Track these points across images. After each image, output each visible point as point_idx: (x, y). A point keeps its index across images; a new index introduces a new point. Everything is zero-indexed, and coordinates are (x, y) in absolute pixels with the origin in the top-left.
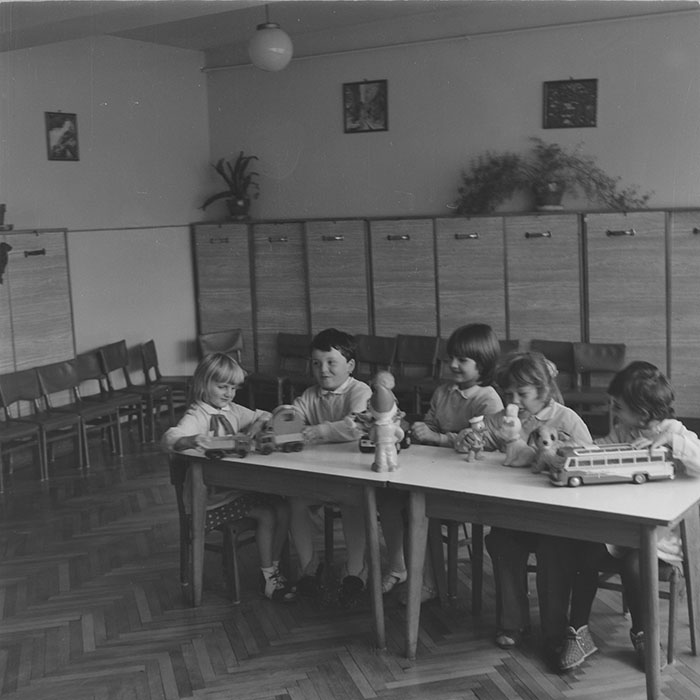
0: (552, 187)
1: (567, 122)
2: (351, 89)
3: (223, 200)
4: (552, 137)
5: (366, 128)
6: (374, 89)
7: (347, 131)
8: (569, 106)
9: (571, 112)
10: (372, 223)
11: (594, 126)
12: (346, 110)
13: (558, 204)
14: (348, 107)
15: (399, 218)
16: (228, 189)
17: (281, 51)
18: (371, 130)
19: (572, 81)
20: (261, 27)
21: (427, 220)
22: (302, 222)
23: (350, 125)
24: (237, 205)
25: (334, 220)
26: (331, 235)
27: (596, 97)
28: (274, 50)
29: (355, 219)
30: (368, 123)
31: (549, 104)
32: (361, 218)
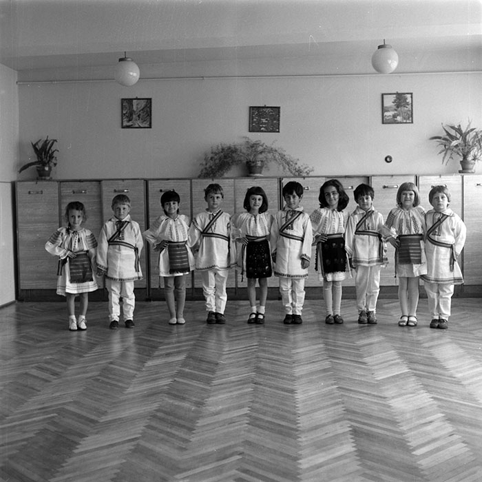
0: (259, 164)
1: (262, 129)
2: (127, 103)
3: (34, 166)
4: (255, 137)
5: (137, 126)
6: (143, 103)
7: (123, 127)
8: (264, 121)
9: (265, 123)
10: (149, 182)
11: (279, 132)
12: (123, 115)
13: (260, 173)
14: (124, 112)
15: (168, 179)
16: (37, 160)
17: (135, 74)
18: (140, 127)
19: (265, 107)
20: (121, 60)
21: (187, 181)
22: (99, 181)
23: (125, 124)
24: (44, 170)
25: (123, 180)
26: (121, 189)
27: (279, 116)
28: (131, 73)
29: (138, 179)
30: (139, 123)
31: (253, 119)
32: (142, 179)
